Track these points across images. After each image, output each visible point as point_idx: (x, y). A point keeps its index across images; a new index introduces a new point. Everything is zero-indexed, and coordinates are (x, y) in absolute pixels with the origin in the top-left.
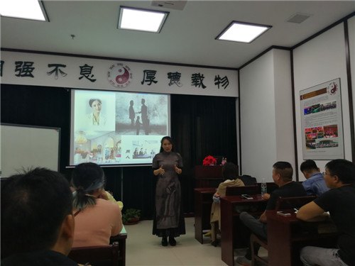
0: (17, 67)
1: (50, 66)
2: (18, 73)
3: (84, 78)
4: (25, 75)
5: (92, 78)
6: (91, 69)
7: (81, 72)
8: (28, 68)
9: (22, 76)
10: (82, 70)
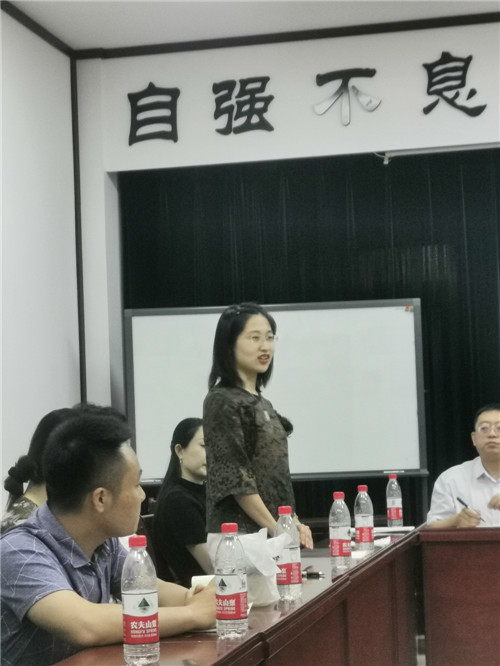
0: (219, 101)
1: (322, 80)
2: (223, 121)
3: (443, 106)
4: (247, 127)
5: (472, 104)
6: (465, 69)
7: (431, 85)
8: (253, 101)
9: (239, 130)
10: (431, 76)
